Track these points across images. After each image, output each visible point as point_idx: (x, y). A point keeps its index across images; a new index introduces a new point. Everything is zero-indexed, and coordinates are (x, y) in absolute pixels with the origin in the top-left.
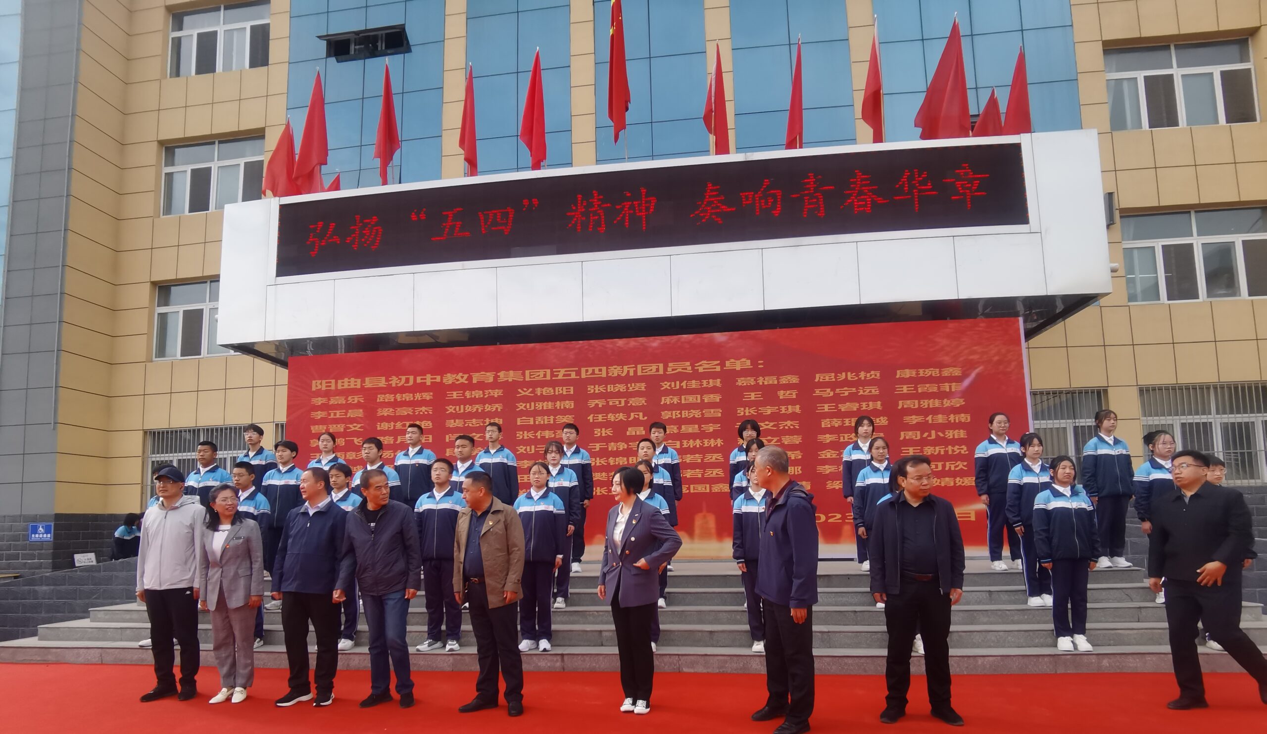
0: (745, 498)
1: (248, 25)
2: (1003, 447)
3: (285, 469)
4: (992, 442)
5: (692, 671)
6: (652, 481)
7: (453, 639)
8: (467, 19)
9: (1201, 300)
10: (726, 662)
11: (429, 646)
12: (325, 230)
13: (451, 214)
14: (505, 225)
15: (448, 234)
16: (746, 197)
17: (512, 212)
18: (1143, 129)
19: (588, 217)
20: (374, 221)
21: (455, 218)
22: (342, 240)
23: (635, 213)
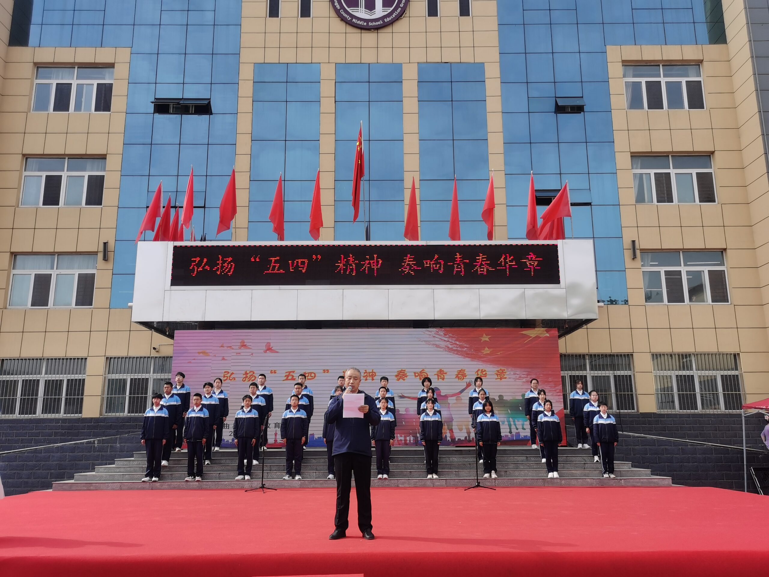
0: (425, 415)
1: (95, 82)
2: (535, 394)
3: (209, 396)
4: (531, 391)
5: (403, 486)
6: (387, 406)
7: (298, 475)
8: (253, 101)
9: (686, 303)
10: (417, 482)
11: (288, 477)
12: (201, 262)
13: (273, 259)
14: (303, 268)
15: (271, 270)
16: (427, 264)
17: (306, 261)
18: (654, 203)
19: (347, 267)
20: (230, 259)
21: (276, 262)
22: (211, 269)
23: (371, 266)
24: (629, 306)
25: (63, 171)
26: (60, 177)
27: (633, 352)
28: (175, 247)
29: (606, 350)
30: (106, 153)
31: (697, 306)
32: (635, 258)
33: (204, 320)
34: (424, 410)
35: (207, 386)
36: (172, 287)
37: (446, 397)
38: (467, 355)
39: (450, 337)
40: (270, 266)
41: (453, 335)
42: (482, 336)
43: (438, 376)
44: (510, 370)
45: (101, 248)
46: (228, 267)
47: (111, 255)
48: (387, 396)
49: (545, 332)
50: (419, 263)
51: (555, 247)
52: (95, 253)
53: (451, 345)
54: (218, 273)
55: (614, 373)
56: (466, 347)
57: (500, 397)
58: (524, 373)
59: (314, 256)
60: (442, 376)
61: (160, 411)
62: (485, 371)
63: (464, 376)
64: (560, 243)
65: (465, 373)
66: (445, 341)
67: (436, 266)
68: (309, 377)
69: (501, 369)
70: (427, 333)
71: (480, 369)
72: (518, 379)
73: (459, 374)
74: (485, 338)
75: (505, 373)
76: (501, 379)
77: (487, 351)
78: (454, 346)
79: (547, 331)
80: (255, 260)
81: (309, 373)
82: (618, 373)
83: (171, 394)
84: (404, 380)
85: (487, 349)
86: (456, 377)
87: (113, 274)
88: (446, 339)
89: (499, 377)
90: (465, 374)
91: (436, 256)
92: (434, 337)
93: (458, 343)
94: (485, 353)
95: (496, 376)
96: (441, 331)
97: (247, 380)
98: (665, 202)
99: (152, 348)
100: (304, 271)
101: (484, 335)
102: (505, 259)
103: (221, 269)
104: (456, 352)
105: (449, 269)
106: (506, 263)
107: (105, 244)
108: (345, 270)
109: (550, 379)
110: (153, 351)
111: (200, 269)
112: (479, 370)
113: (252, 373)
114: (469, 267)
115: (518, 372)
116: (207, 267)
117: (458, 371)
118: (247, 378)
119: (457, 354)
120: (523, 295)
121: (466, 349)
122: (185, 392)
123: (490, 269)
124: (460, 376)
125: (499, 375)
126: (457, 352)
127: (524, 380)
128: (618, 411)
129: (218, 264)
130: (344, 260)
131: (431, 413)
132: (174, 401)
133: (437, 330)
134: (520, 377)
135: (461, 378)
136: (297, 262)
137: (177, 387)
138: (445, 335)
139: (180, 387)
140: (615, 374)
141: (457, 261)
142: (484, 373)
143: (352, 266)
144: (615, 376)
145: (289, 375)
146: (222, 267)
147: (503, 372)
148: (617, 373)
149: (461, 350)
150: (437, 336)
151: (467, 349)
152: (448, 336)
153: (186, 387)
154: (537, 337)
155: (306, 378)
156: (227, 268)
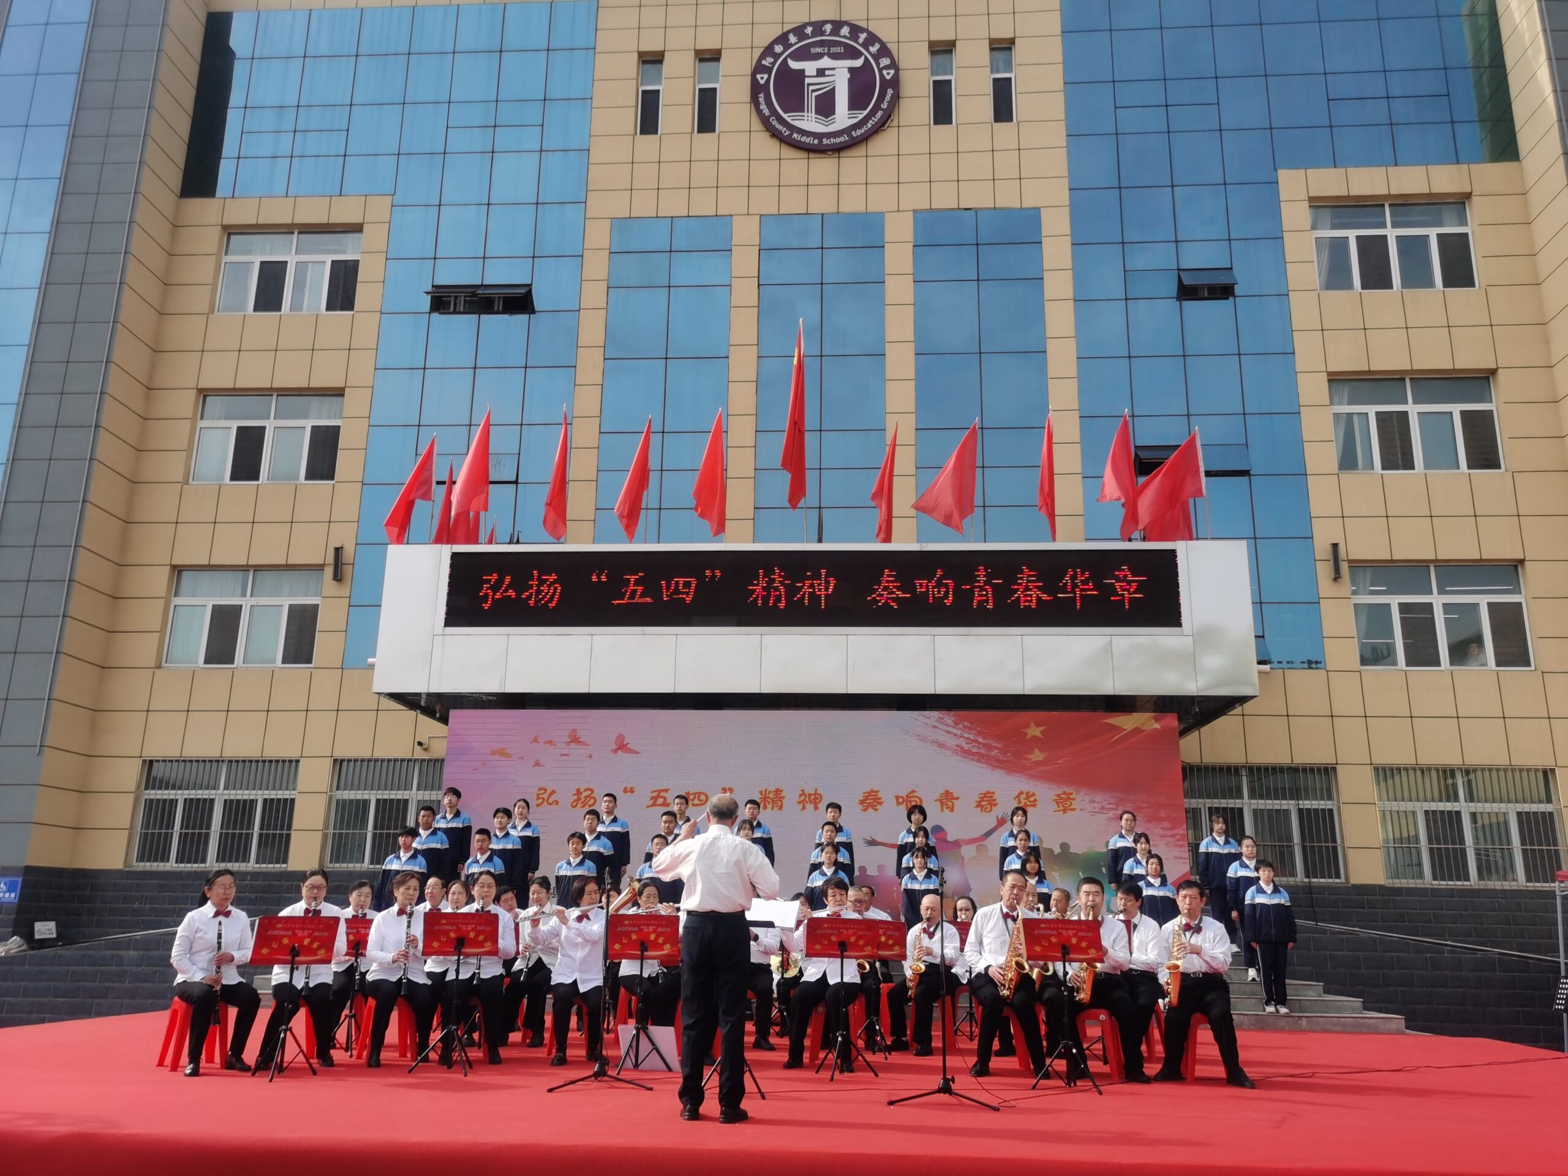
0: (910, 877)
1: (329, 259)
2: (1129, 842)
3: (502, 834)
4: (1121, 836)
6: (836, 859)
8: (608, 288)
9: (1443, 667)
12: (498, 583)
13: (633, 578)
14: (687, 594)
15: (628, 599)
16: (921, 585)
17: (694, 582)
18: (1375, 471)
19: (769, 594)
20: (553, 577)
21: (637, 583)
22: (519, 594)
23: (814, 592)
24: (1327, 671)
25: (268, 418)
26: (262, 429)
27: (1337, 764)
28: (455, 556)
29: (1280, 757)
30: (344, 386)
31: (1466, 673)
32: (1340, 577)
33: (503, 691)
34: (909, 870)
35: (500, 814)
36: (446, 628)
37: (957, 844)
38: (998, 763)
39: (966, 727)
40: (626, 591)
41: (972, 724)
42: (1028, 726)
43: (942, 803)
44: (1082, 793)
45: (330, 559)
46: (549, 592)
47: (347, 570)
48: (837, 839)
49: (1153, 721)
50: (907, 585)
51: (1173, 553)
52: (320, 567)
53: (967, 743)
54: (532, 602)
55: (1298, 804)
56: (996, 748)
57: (1064, 847)
58: (1111, 800)
59: (708, 573)
60: (950, 804)
61: (412, 861)
62: (1033, 795)
63: (992, 803)
64: (1181, 547)
65: (994, 798)
66: (955, 735)
67: (939, 592)
68: (696, 802)
69: (1064, 793)
70: (922, 719)
71: (1025, 791)
72: (1099, 812)
73: (982, 799)
74: (1034, 731)
75: (1074, 799)
76: (1065, 811)
77: (1037, 755)
78: (974, 746)
79: (1157, 720)
80: (599, 579)
81: (695, 794)
82: (1306, 804)
83: (432, 829)
84: (876, 810)
85: (1037, 751)
86: (977, 806)
87: (350, 606)
88: (958, 732)
89: (1062, 808)
90: (995, 800)
91: (939, 573)
92: (935, 727)
93: (980, 740)
94: (1033, 760)
95: (1056, 805)
96: (949, 717)
97: (580, 805)
98: (1397, 468)
99: (416, 743)
100: (688, 599)
101: (1032, 725)
102: (1074, 577)
103: (537, 596)
104: (976, 758)
105: (963, 596)
106: (1074, 586)
107: (338, 551)
108: (766, 599)
109: (1163, 813)
110: (417, 748)
111: (498, 596)
112: (1021, 793)
113: (588, 793)
114: (1003, 593)
115: (1102, 798)
116: (511, 593)
117: (980, 794)
118: (580, 802)
119: (979, 761)
120: (1109, 648)
121: (996, 751)
122: (461, 826)
123: (1045, 597)
124: (984, 803)
125: (1061, 803)
126: (979, 758)
127: (1111, 814)
128: (1307, 880)
129: (531, 587)
130: (763, 580)
131: (920, 875)
132: (437, 843)
133: (941, 716)
134: (1103, 808)
135: (987, 808)
136: (677, 582)
137: (447, 815)
138: (956, 723)
139: (452, 815)
140: (1301, 807)
141: (979, 581)
142: (1032, 799)
143: (779, 590)
144: (1300, 811)
145: (658, 797)
146: (539, 592)
147: (1069, 798)
148: (1304, 805)
149: (986, 753)
150: (939, 726)
151: (999, 752)
152: (961, 726)
153: (463, 815)
154: (1137, 731)
155: (690, 803)
156: (547, 594)
